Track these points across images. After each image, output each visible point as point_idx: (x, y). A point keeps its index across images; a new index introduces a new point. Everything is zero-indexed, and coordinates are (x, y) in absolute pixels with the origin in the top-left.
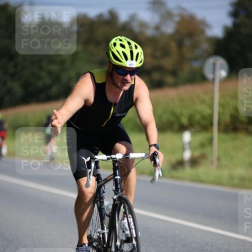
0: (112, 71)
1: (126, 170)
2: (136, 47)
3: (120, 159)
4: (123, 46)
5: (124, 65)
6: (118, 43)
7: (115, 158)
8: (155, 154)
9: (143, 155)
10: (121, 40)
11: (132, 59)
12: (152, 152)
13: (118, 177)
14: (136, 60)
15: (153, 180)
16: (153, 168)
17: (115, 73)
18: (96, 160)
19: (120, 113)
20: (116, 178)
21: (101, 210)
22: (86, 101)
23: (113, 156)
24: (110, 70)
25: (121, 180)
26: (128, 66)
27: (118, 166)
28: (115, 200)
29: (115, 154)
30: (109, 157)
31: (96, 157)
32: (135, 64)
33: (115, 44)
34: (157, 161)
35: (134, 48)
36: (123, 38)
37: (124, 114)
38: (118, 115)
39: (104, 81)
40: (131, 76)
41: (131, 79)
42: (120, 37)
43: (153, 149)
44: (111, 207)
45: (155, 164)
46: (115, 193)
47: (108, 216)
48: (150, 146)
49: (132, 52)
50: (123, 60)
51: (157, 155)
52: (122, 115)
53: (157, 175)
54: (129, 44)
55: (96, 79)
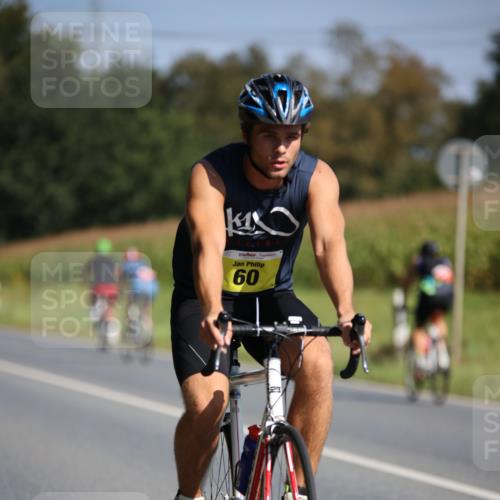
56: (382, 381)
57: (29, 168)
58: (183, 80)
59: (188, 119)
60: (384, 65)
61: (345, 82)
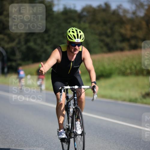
0: (69, 45)
1: (80, 94)
2: (80, 32)
3: (77, 89)
4: (73, 32)
5: (74, 41)
6: (71, 31)
7: (74, 88)
8: (94, 87)
9: (88, 87)
10: (72, 29)
11: (78, 38)
12: (93, 86)
13: (76, 98)
14: (80, 38)
15: (93, 99)
16: (93, 93)
17: (70, 46)
18: (64, 88)
19: (76, 66)
20: (75, 98)
21: (68, 114)
22: (58, 60)
23: (73, 87)
24: (68, 45)
25: (77, 99)
26: (76, 42)
27: (76, 92)
28: (74, 109)
29: (74, 86)
30: (71, 87)
31: (65, 87)
32: (80, 41)
33: (69, 32)
34: (95, 90)
35: (79, 32)
36: (74, 28)
37: (78, 66)
38: (75, 67)
39: (66, 50)
40: (78, 46)
41: (79, 48)
42: (72, 28)
43: (93, 84)
44: (72, 112)
45: (94, 92)
46: (74, 106)
47: (71, 117)
48: (92, 83)
49: (78, 35)
50: (74, 39)
51: (95, 87)
52: (77, 67)
53: (95, 97)
54: (76, 31)
55: (62, 49)
56: (146, 104)
57: (39, 41)
58: (85, 13)
59: (87, 25)
60: (146, 7)
61: (134, 13)
